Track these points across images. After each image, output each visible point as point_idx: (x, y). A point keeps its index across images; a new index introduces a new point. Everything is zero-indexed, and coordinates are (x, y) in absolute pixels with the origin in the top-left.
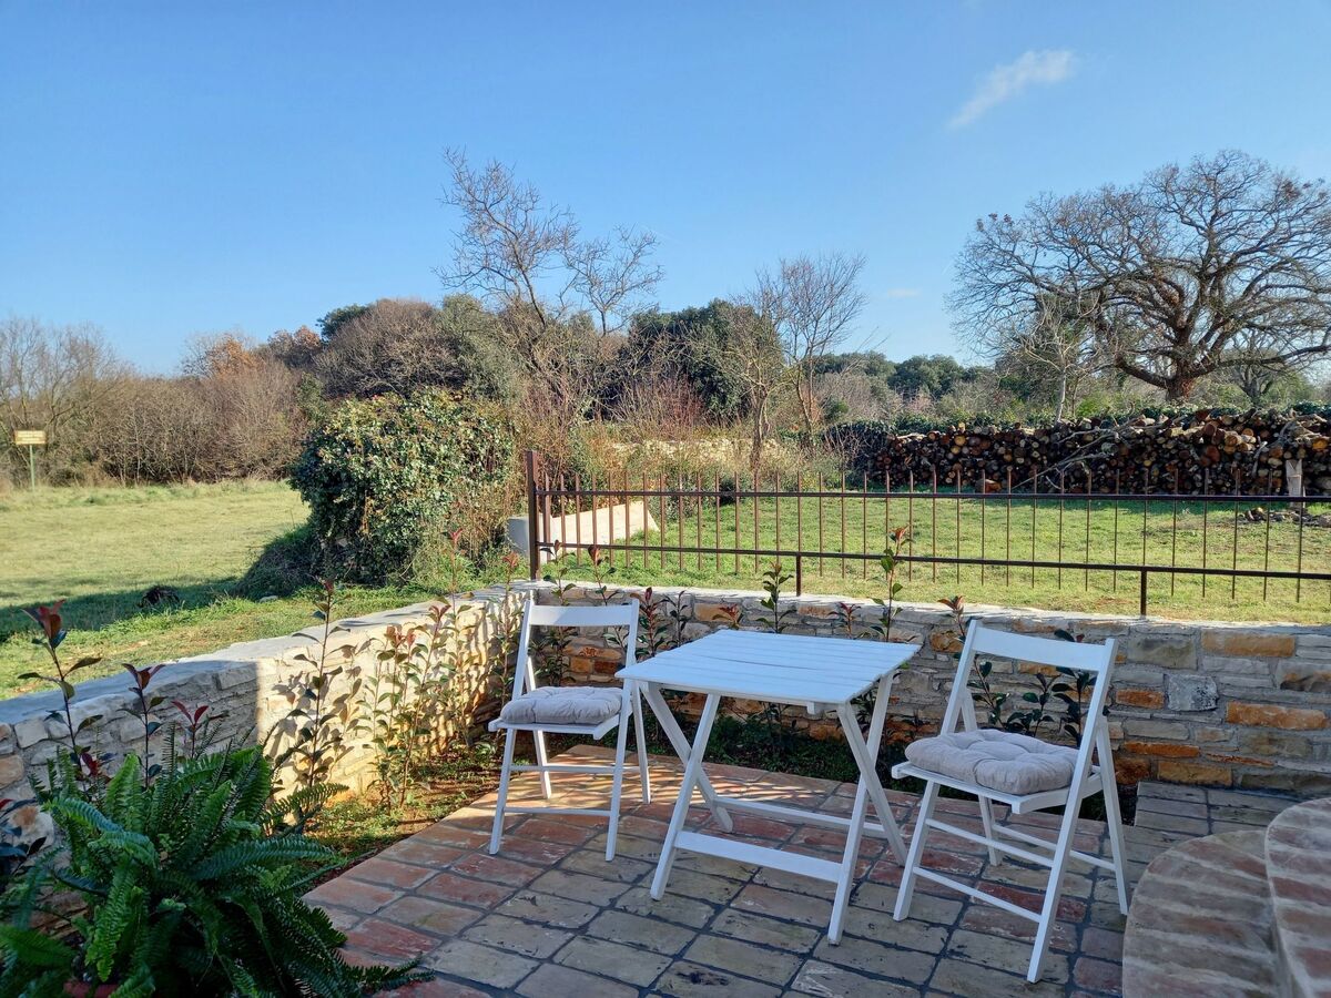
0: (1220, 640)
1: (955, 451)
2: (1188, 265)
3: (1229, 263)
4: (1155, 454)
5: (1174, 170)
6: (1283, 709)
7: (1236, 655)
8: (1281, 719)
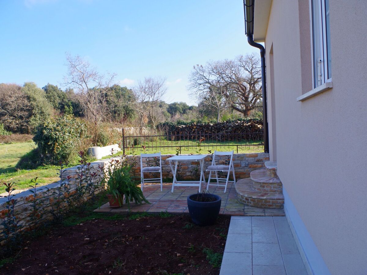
0: (248, 155)
1: (194, 130)
2: (247, 81)
3: (256, 81)
4: (241, 130)
5: (242, 56)
6: (256, 165)
7: (250, 157)
8: (256, 166)
